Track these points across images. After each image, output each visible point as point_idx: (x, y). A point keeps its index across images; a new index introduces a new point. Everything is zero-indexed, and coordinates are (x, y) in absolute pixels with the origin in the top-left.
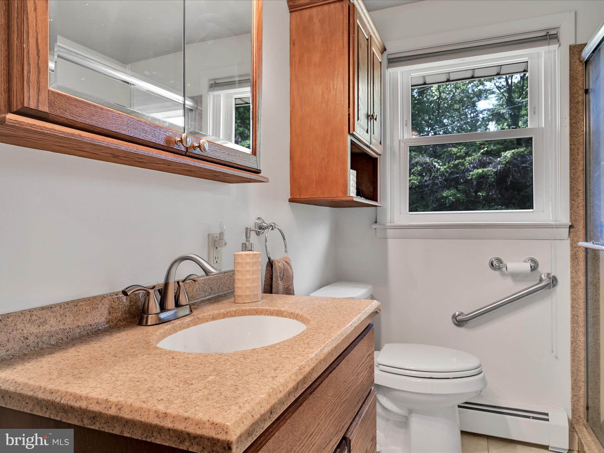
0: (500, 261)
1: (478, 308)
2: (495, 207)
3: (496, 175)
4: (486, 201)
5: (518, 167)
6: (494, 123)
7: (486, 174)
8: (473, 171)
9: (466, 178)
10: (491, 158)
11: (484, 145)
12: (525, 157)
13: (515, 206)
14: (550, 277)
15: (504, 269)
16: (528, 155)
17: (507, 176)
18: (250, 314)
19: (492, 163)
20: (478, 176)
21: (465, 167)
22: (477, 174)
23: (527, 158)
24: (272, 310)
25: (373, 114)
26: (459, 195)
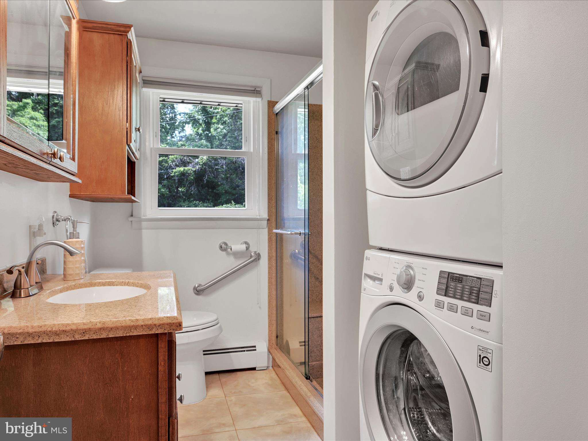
0: (226, 244)
1: (209, 281)
2: (193, 202)
3: (195, 174)
4: (186, 197)
5: (212, 168)
6: (190, 125)
7: (187, 173)
8: (176, 169)
9: (170, 175)
10: (191, 158)
11: (184, 146)
12: (217, 160)
13: (210, 202)
14: (256, 253)
15: (229, 250)
16: (219, 159)
17: (204, 176)
18: (86, 287)
19: (192, 163)
20: (180, 174)
21: (168, 164)
22: (179, 172)
23: (218, 161)
24: (104, 282)
25: (139, 128)
26: (163, 190)
